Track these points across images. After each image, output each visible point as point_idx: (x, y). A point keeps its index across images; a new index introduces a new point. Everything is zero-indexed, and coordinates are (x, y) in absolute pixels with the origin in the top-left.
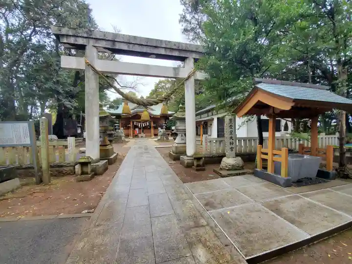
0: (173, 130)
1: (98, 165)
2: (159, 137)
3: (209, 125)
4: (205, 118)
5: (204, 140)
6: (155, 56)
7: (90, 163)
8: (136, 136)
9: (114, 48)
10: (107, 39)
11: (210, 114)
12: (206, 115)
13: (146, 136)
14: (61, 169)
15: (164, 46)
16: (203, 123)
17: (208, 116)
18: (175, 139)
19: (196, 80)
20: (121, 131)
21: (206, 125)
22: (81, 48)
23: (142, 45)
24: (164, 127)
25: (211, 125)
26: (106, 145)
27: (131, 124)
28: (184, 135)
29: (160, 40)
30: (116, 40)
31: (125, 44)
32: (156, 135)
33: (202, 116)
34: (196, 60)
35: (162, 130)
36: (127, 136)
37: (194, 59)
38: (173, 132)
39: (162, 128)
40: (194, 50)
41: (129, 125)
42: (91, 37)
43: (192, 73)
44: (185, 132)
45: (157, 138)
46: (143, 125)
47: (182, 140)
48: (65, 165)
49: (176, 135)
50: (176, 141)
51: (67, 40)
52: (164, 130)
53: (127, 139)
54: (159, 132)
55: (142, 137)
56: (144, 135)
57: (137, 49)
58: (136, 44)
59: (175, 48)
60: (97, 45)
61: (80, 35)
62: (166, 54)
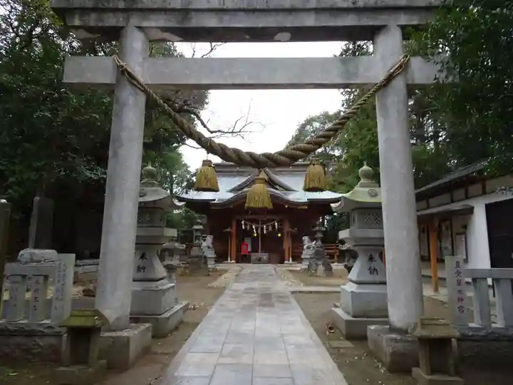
0: (343, 242)
3: (457, 227)
6: (288, 35)
8: (244, 258)
9: (186, 26)
10: (169, 7)
11: (460, 193)
12: (446, 197)
13: (270, 260)
17: (453, 201)
18: (349, 269)
20: (207, 246)
21: (449, 228)
23: (254, 10)
24: (320, 235)
25: (465, 227)
26: (155, 280)
27: (234, 228)
28: (376, 257)
30: (191, 7)
31: (213, 14)
32: (297, 257)
33: (433, 201)
34: (407, 31)
35: (313, 244)
37: (403, 27)
38: (344, 248)
39: (313, 239)
41: (228, 230)
42: (135, 6)
43: (401, 66)
44: (381, 248)
45: (298, 265)
46: (262, 229)
47: (371, 273)
48: (40, 331)
49: (353, 255)
50: (353, 275)
51: (80, 20)
52: (319, 243)
53: (220, 266)
54: (305, 247)
55: (259, 261)
56: (265, 256)
57: (241, 22)
58: (240, 10)
59: (345, 5)
60: (146, 24)
61: (111, 6)
62: (318, 25)
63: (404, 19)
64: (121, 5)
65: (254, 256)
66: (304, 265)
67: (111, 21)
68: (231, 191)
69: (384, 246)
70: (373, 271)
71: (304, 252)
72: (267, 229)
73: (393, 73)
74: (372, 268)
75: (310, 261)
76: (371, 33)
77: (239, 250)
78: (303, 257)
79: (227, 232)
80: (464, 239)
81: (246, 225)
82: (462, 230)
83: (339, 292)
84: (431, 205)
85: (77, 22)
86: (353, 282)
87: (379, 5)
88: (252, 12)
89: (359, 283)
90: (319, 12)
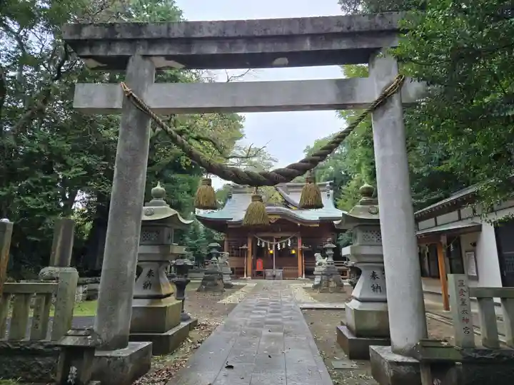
0: (346, 259)
1: (115, 358)
2: (317, 280)
3: (465, 245)
4: (448, 223)
5: (452, 291)
6: (286, 60)
7: (91, 350)
8: (259, 275)
11: (467, 211)
12: (454, 215)
13: (285, 277)
15: (308, 30)
16: (444, 240)
17: (460, 220)
19: (407, 107)
20: (224, 262)
21: (458, 245)
22: (119, 64)
24: (330, 252)
25: (475, 245)
26: (160, 297)
27: (250, 245)
28: (378, 274)
29: (298, 19)
30: (193, 36)
32: (309, 273)
33: (441, 219)
35: (324, 261)
36: (238, 273)
38: (349, 264)
39: (324, 256)
40: (397, 25)
41: (244, 247)
42: (141, 37)
43: (395, 86)
44: (381, 265)
45: (311, 281)
46: (276, 246)
47: (374, 290)
48: (40, 350)
49: (357, 272)
50: (356, 292)
51: (90, 50)
52: (330, 259)
54: (317, 264)
55: (274, 277)
56: (279, 272)
57: (241, 48)
58: (239, 37)
59: (339, 30)
60: (151, 53)
61: (118, 36)
62: (314, 49)
63: (397, 41)
64: (129, 36)
65: (269, 272)
67: (118, 50)
69: (383, 263)
70: (376, 288)
71: (316, 269)
72: (281, 246)
73: (387, 93)
74: (375, 286)
75: (322, 278)
76: (367, 56)
77: (254, 267)
78: (314, 273)
79: (243, 249)
80: (473, 256)
81: (261, 242)
82: (471, 247)
83: (344, 309)
84: (439, 223)
85: (87, 53)
86: (356, 299)
87: (374, 28)
88: (250, 39)
89: (362, 301)
90: (313, 37)
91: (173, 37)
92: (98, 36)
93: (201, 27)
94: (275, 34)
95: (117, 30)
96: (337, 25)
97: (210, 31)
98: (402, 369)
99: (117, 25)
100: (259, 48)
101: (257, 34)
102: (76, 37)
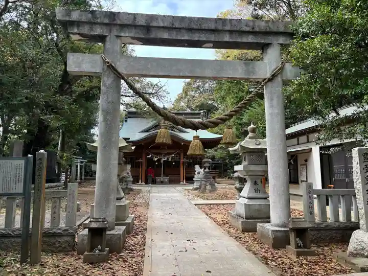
3: (301, 161)
6: (211, 45)
9: (149, 37)
11: (303, 139)
12: (295, 141)
13: (170, 182)
14: (52, 240)
15: (228, 28)
17: (299, 144)
21: (296, 161)
24: (207, 164)
25: (306, 161)
28: (259, 182)
29: (222, 19)
30: (151, 25)
31: (165, 30)
32: (189, 179)
34: (284, 47)
35: (202, 171)
37: (281, 44)
39: (202, 167)
40: (282, 29)
41: (140, 160)
42: (115, 22)
43: (279, 70)
45: (191, 185)
47: (256, 192)
48: (59, 233)
51: (78, 29)
52: (207, 170)
53: (135, 187)
54: (196, 173)
55: (162, 183)
56: (166, 179)
57: (183, 36)
58: (183, 28)
59: (247, 29)
60: (122, 34)
61: (99, 21)
62: (231, 40)
63: (282, 40)
64: (107, 21)
65: (158, 179)
66: (196, 185)
67: (98, 31)
68: (143, 132)
71: (195, 176)
73: (275, 73)
74: (257, 189)
75: (201, 183)
78: (194, 179)
79: (139, 162)
80: (305, 168)
83: (234, 204)
85: (76, 31)
86: (245, 198)
87: (268, 30)
88: (190, 30)
89: (250, 198)
90: (231, 32)
91: (137, 24)
92: (84, 19)
93: (157, 19)
94: (206, 28)
95: (98, 16)
96: (246, 26)
97: (163, 22)
98: (279, 234)
99: (97, 12)
100: (196, 37)
101: (195, 27)
102: (67, 19)
